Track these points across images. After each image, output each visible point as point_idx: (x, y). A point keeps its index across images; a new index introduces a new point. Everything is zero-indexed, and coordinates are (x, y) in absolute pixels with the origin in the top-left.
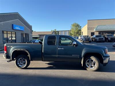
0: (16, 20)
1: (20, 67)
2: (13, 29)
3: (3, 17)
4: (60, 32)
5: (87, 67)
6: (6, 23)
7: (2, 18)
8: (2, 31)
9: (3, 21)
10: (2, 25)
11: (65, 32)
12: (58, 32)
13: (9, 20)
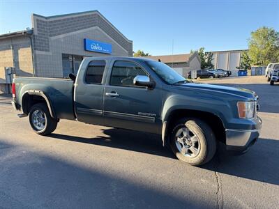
0: (94, 28)
1: (37, 130)
2: (85, 49)
3: (63, 23)
4: (215, 56)
5: (178, 151)
6: (69, 36)
7: (62, 27)
8: (61, 55)
9: (63, 33)
10: (62, 40)
11: (233, 54)
12: (211, 55)
13: (76, 30)
